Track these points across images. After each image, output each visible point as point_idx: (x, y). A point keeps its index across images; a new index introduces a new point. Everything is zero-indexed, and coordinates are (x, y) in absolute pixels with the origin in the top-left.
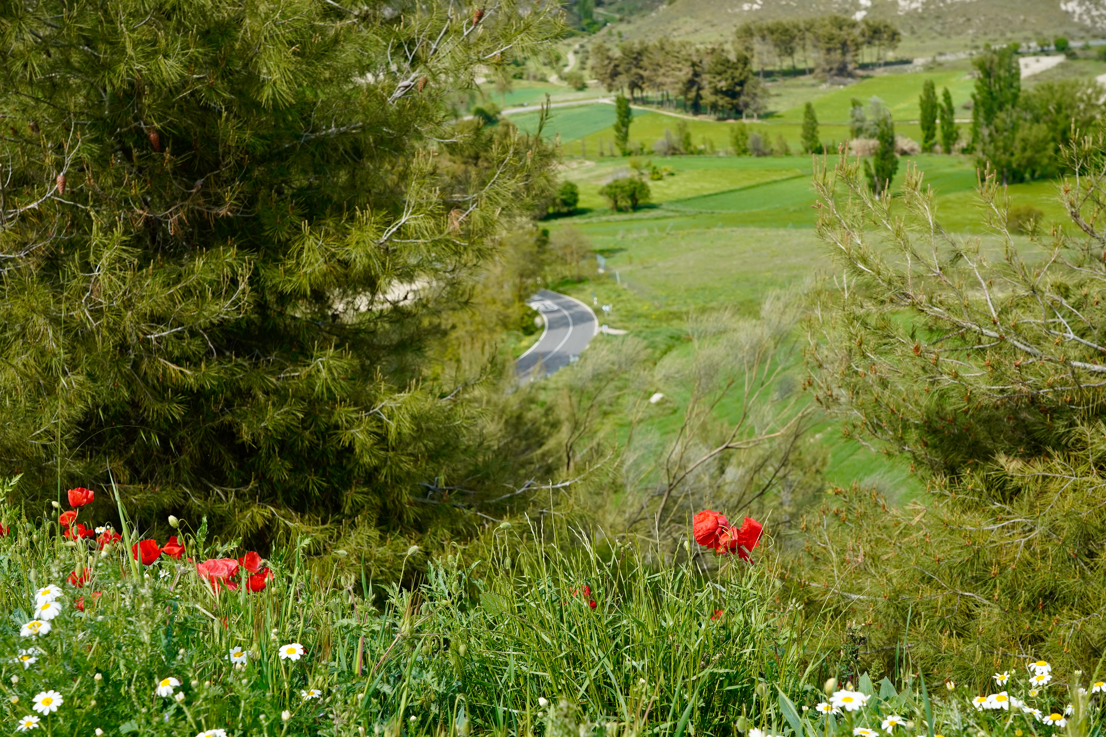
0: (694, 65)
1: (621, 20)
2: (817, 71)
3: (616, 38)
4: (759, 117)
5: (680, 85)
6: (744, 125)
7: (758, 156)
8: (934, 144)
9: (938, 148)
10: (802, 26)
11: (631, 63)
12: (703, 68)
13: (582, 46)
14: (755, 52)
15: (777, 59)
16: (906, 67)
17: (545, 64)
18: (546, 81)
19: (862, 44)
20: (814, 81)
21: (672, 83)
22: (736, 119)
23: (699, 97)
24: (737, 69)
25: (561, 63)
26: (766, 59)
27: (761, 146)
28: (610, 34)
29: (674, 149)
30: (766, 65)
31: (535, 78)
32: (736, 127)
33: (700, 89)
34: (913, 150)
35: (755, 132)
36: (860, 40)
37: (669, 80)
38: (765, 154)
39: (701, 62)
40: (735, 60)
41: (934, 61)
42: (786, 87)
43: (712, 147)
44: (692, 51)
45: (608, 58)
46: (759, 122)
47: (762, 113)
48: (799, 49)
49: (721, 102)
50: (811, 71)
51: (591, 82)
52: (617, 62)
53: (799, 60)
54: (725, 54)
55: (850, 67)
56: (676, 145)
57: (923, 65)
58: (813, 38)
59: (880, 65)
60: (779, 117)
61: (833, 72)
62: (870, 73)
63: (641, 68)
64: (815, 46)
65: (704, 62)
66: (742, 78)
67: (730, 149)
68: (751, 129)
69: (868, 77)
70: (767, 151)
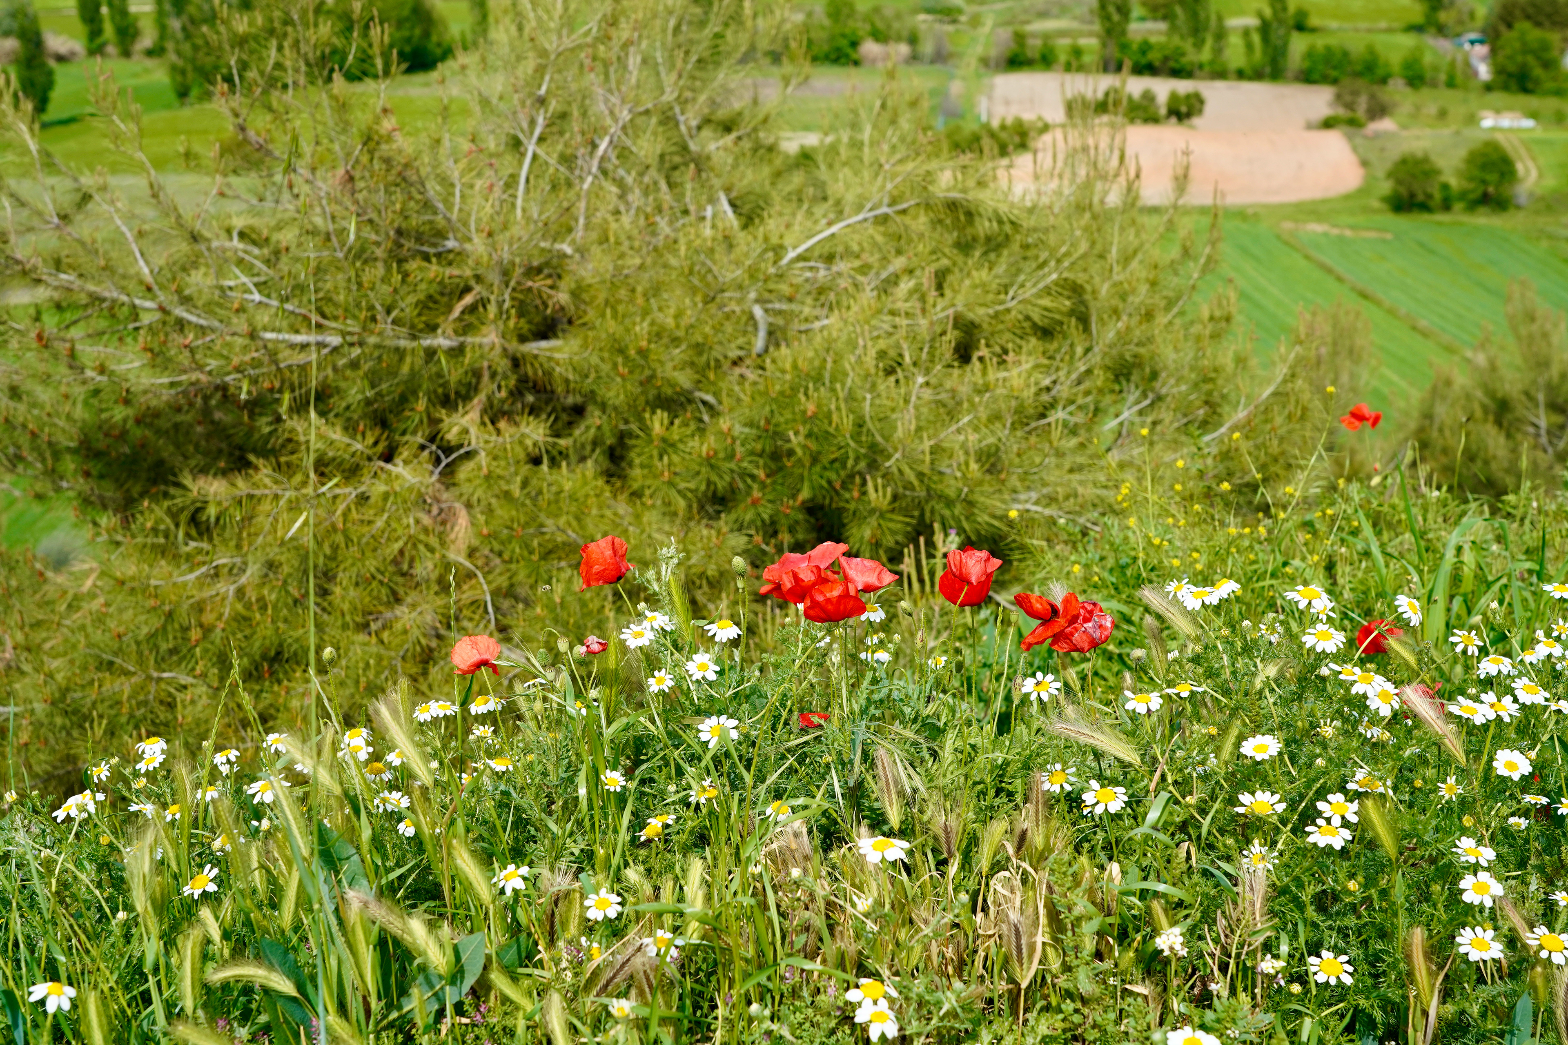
8: (105, 44)
9: (111, 49)
34: (73, 53)
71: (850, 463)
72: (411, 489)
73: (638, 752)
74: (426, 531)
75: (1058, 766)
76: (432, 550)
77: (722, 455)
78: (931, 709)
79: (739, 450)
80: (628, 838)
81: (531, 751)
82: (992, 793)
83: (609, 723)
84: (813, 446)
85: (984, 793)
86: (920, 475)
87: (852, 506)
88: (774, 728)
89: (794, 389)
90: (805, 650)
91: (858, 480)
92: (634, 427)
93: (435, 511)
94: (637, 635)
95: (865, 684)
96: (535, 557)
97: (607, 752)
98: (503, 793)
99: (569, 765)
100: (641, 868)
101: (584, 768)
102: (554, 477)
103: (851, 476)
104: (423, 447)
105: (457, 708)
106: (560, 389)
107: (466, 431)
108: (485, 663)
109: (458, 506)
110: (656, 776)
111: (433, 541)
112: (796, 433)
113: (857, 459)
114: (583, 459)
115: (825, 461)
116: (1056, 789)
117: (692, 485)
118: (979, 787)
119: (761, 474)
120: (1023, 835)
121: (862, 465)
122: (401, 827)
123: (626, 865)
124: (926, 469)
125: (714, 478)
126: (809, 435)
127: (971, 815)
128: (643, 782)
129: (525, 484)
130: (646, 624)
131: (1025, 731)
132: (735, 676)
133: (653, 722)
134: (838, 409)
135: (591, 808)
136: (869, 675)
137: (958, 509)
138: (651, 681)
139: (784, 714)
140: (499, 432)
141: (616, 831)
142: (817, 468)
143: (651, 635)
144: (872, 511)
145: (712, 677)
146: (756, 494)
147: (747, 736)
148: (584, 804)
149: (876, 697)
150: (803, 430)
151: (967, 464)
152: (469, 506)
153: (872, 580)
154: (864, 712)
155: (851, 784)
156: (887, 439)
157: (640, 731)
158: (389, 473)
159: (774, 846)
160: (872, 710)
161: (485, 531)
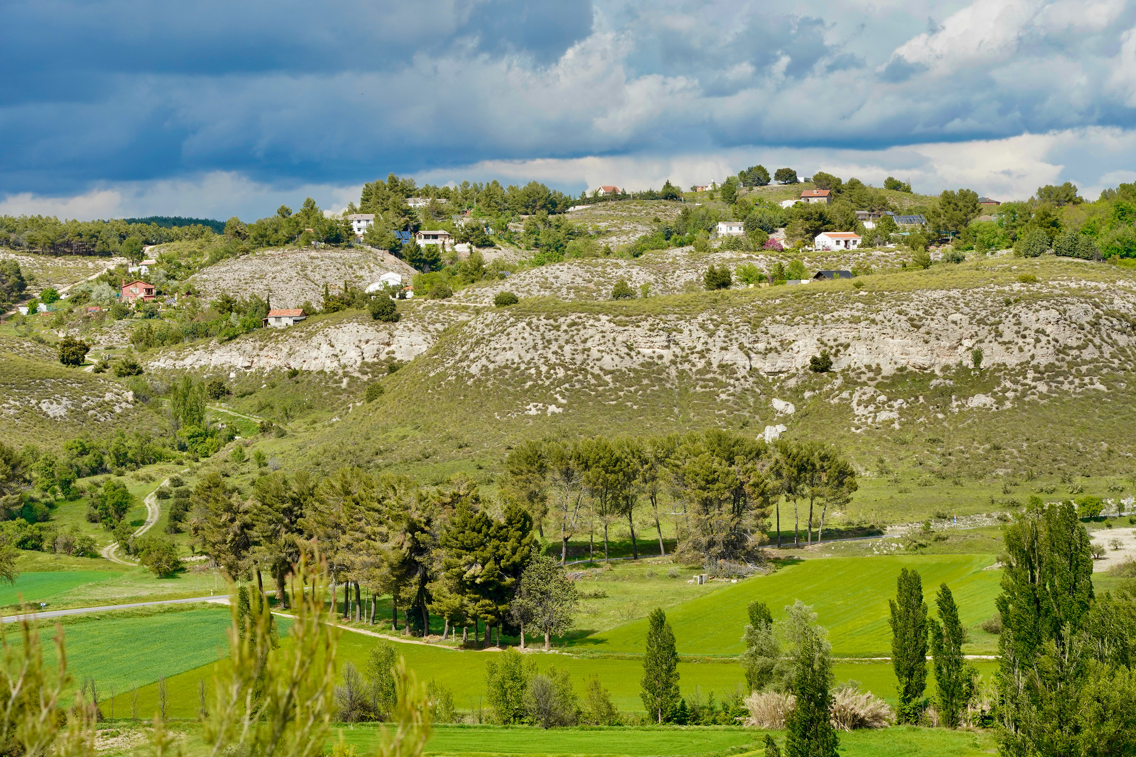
0: (413, 528)
1: (264, 429)
2: (681, 547)
3: (252, 466)
4: (555, 641)
5: (385, 570)
6: (518, 659)
7: (548, 725)
8: (925, 705)
9: (931, 712)
10: (649, 452)
11: (280, 521)
12: (434, 537)
13: (177, 482)
14: (550, 503)
15: (597, 520)
16: (869, 541)
17: (93, 520)
18: (95, 556)
19: (776, 492)
20: (675, 569)
21: (365, 565)
22: (503, 645)
23: (424, 596)
24: (506, 539)
25: (128, 519)
26: (571, 520)
27: (555, 703)
28: (240, 457)
29: (364, 707)
30: (573, 531)
31: (68, 547)
32: (500, 663)
33: (425, 579)
34: (877, 717)
35: (542, 676)
36: (772, 483)
37: (359, 560)
38: (563, 723)
39: (429, 522)
40: (503, 521)
41: (927, 530)
42: (616, 579)
43: (448, 703)
44: (411, 499)
45: (229, 508)
46: (555, 651)
47: (560, 633)
48: (643, 502)
49: (472, 609)
50: (670, 546)
51: (189, 559)
52: (247, 518)
53: (644, 523)
54: (480, 507)
55: (752, 540)
56: (370, 700)
57: (904, 539)
58: (672, 477)
59: (815, 539)
60: (597, 642)
61: (716, 550)
62: (795, 553)
63: (301, 532)
64: (677, 496)
65: (436, 523)
66: (517, 558)
67: (488, 709)
68: (532, 668)
69: (790, 561)
70: (569, 715)
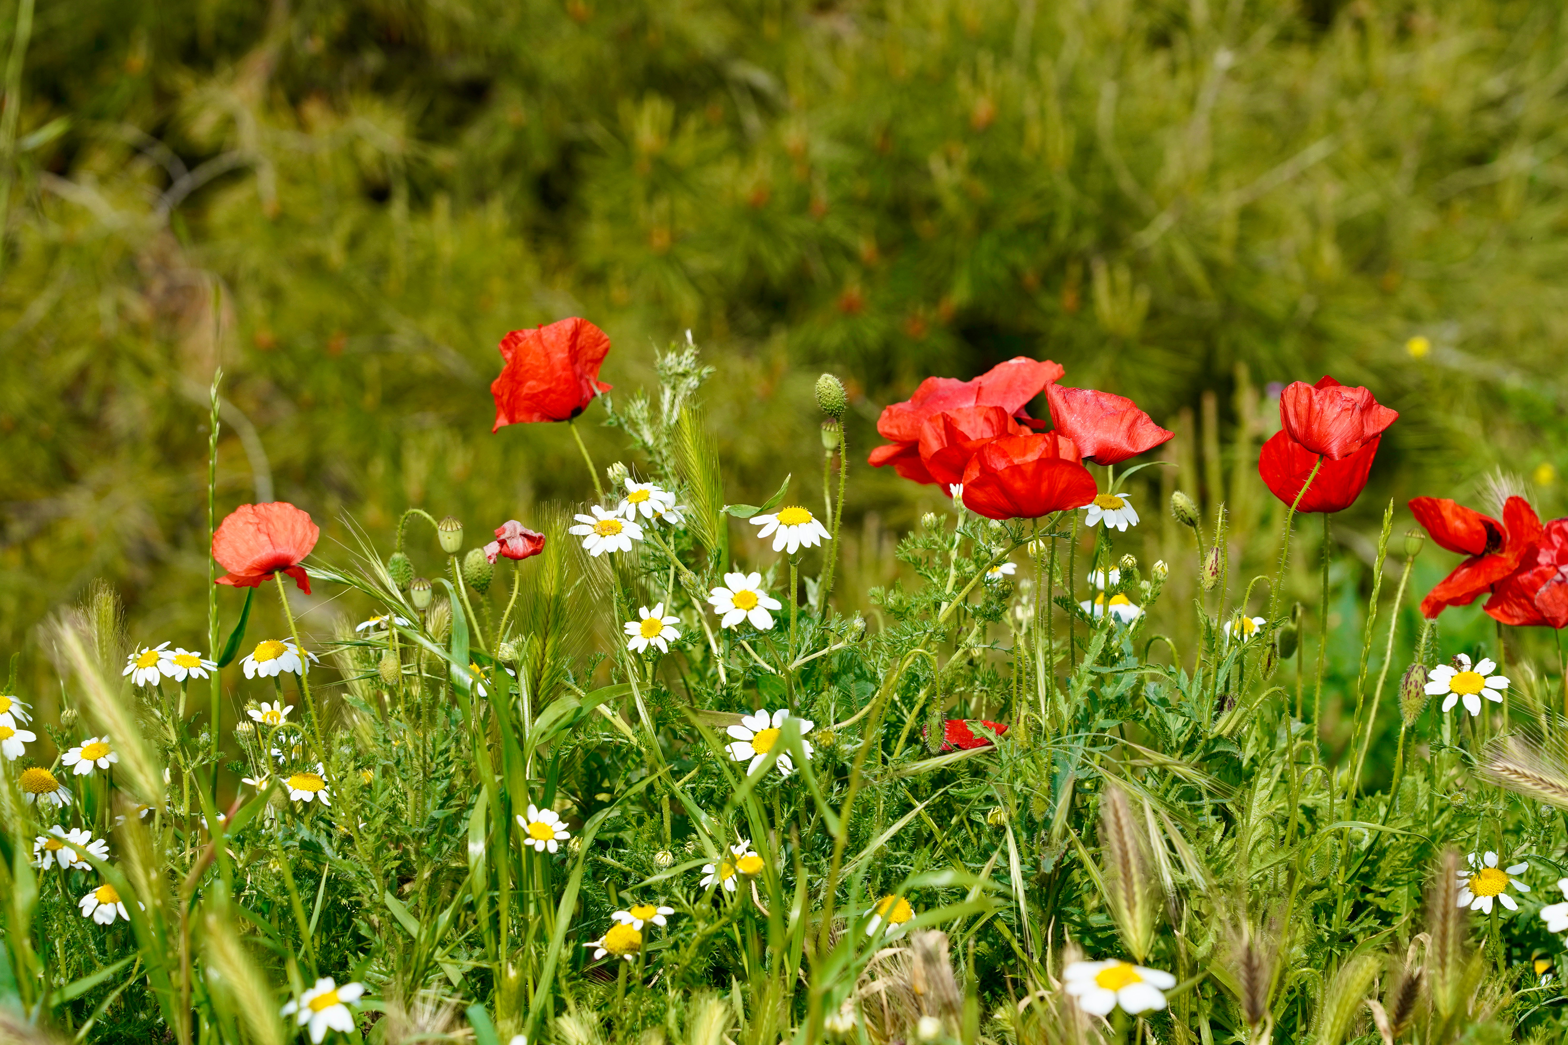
71: (1061, 232)
72: (109, 239)
73: (592, 785)
74: (137, 330)
75: (1491, 858)
76: (146, 371)
77: (783, 200)
78: (1225, 724)
79: (822, 195)
80: (567, 953)
81: (368, 765)
82: (1345, 908)
83: (537, 710)
84: (982, 189)
85: (1325, 909)
86: (1212, 268)
87: (1059, 327)
88: (886, 745)
89: (948, 65)
90: (962, 582)
91: (1075, 271)
92: (596, 130)
93: (158, 287)
94: (606, 529)
95: (1088, 661)
96: (370, 399)
97: (530, 770)
98: (306, 845)
99: (450, 793)
100: (594, 1017)
101: (482, 800)
102: (421, 229)
103: (1060, 264)
104: (137, 151)
105: (212, 665)
106: (438, 39)
107: (230, 122)
108: (282, 564)
109: (207, 281)
110: (627, 836)
111: (152, 353)
112: (949, 162)
113: (1078, 225)
114: (481, 196)
115: (1006, 222)
116: (1485, 905)
117: (715, 263)
118: (1318, 896)
119: (865, 246)
120: (1411, 989)
121: (1087, 239)
122: (88, 903)
123: (560, 1007)
124: (1224, 254)
125: (764, 249)
126: (978, 167)
127: (1298, 951)
128: (600, 845)
129: (354, 243)
130: (626, 506)
131: (1423, 787)
132: (810, 629)
133: (633, 718)
134: (1043, 113)
135: (493, 882)
136: (1098, 642)
137: (1290, 346)
138: (632, 627)
139: (910, 720)
140: (302, 126)
141: (542, 937)
142: (988, 243)
143: (636, 531)
144: (1103, 340)
145: (763, 621)
146: (854, 287)
147: (831, 753)
148: (478, 877)
149: (1109, 692)
150: (964, 154)
151: (1314, 250)
152: (231, 283)
153: (1117, 439)
154: (1082, 722)
155: (1048, 867)
156: (1144, 182)
157: (602, 737)
158: (61, 202)
159: (879, 985)
160: (1100, 720)
161: (266, 335)
